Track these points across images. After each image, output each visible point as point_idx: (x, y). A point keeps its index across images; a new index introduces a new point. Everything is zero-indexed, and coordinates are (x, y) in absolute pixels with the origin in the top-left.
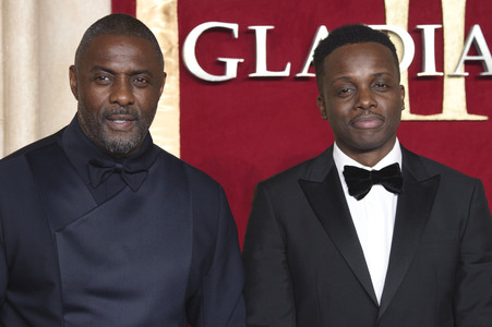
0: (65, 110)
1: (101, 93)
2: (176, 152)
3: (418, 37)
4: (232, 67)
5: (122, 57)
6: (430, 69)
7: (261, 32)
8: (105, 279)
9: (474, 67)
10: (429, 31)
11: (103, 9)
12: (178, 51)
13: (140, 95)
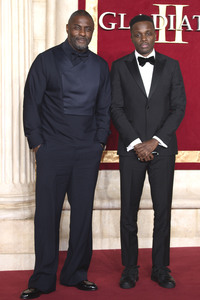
0: (64, 37)
1: (76, 33)
2: (96, 52)
3: (169, 18)
4: (113, 25)
5: (83, 22)
6: (172, 28)
7: (122, 15)
8: (75, 88)
9: (185, 28)
10: (172, 17)
11: (75, 8)
12: (98, 21)
13: (88, 34)
